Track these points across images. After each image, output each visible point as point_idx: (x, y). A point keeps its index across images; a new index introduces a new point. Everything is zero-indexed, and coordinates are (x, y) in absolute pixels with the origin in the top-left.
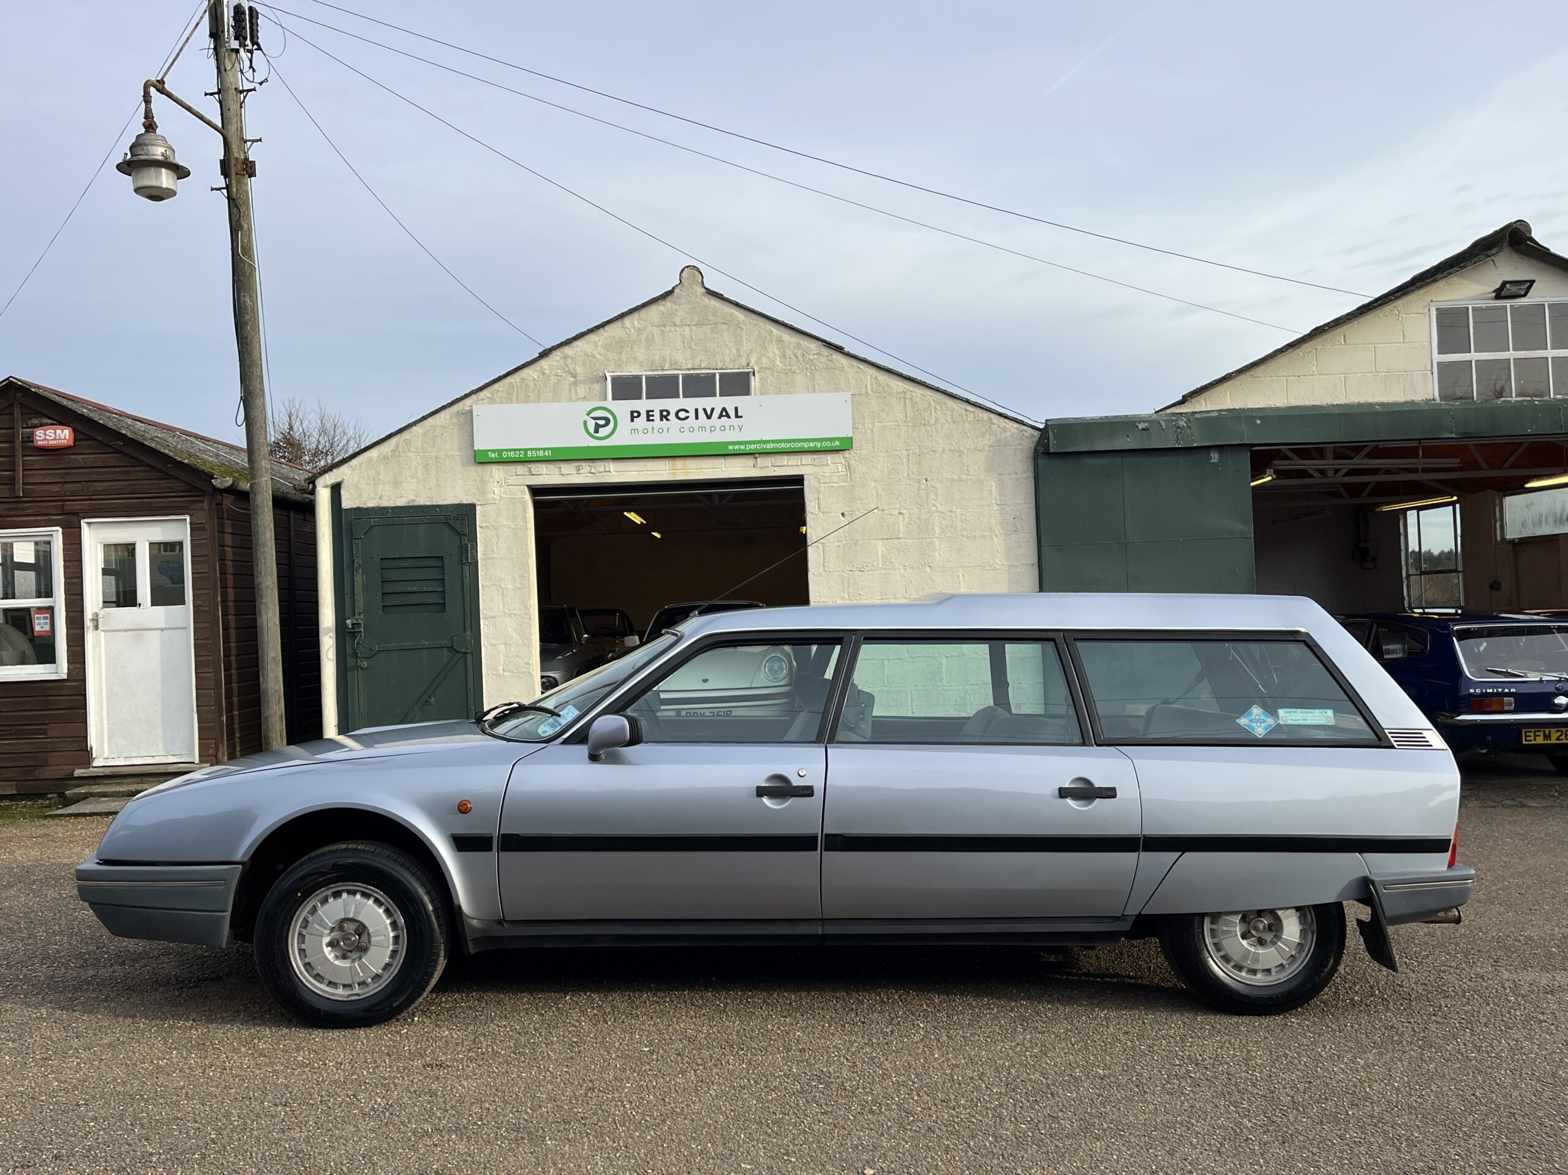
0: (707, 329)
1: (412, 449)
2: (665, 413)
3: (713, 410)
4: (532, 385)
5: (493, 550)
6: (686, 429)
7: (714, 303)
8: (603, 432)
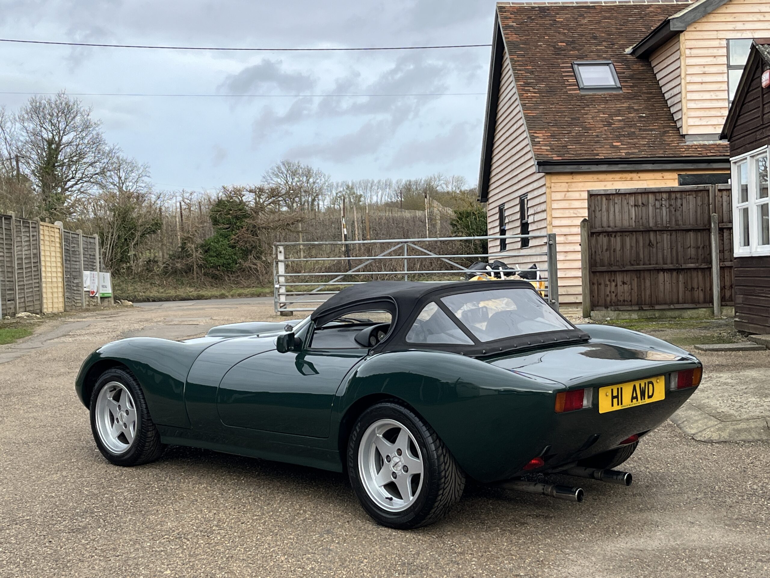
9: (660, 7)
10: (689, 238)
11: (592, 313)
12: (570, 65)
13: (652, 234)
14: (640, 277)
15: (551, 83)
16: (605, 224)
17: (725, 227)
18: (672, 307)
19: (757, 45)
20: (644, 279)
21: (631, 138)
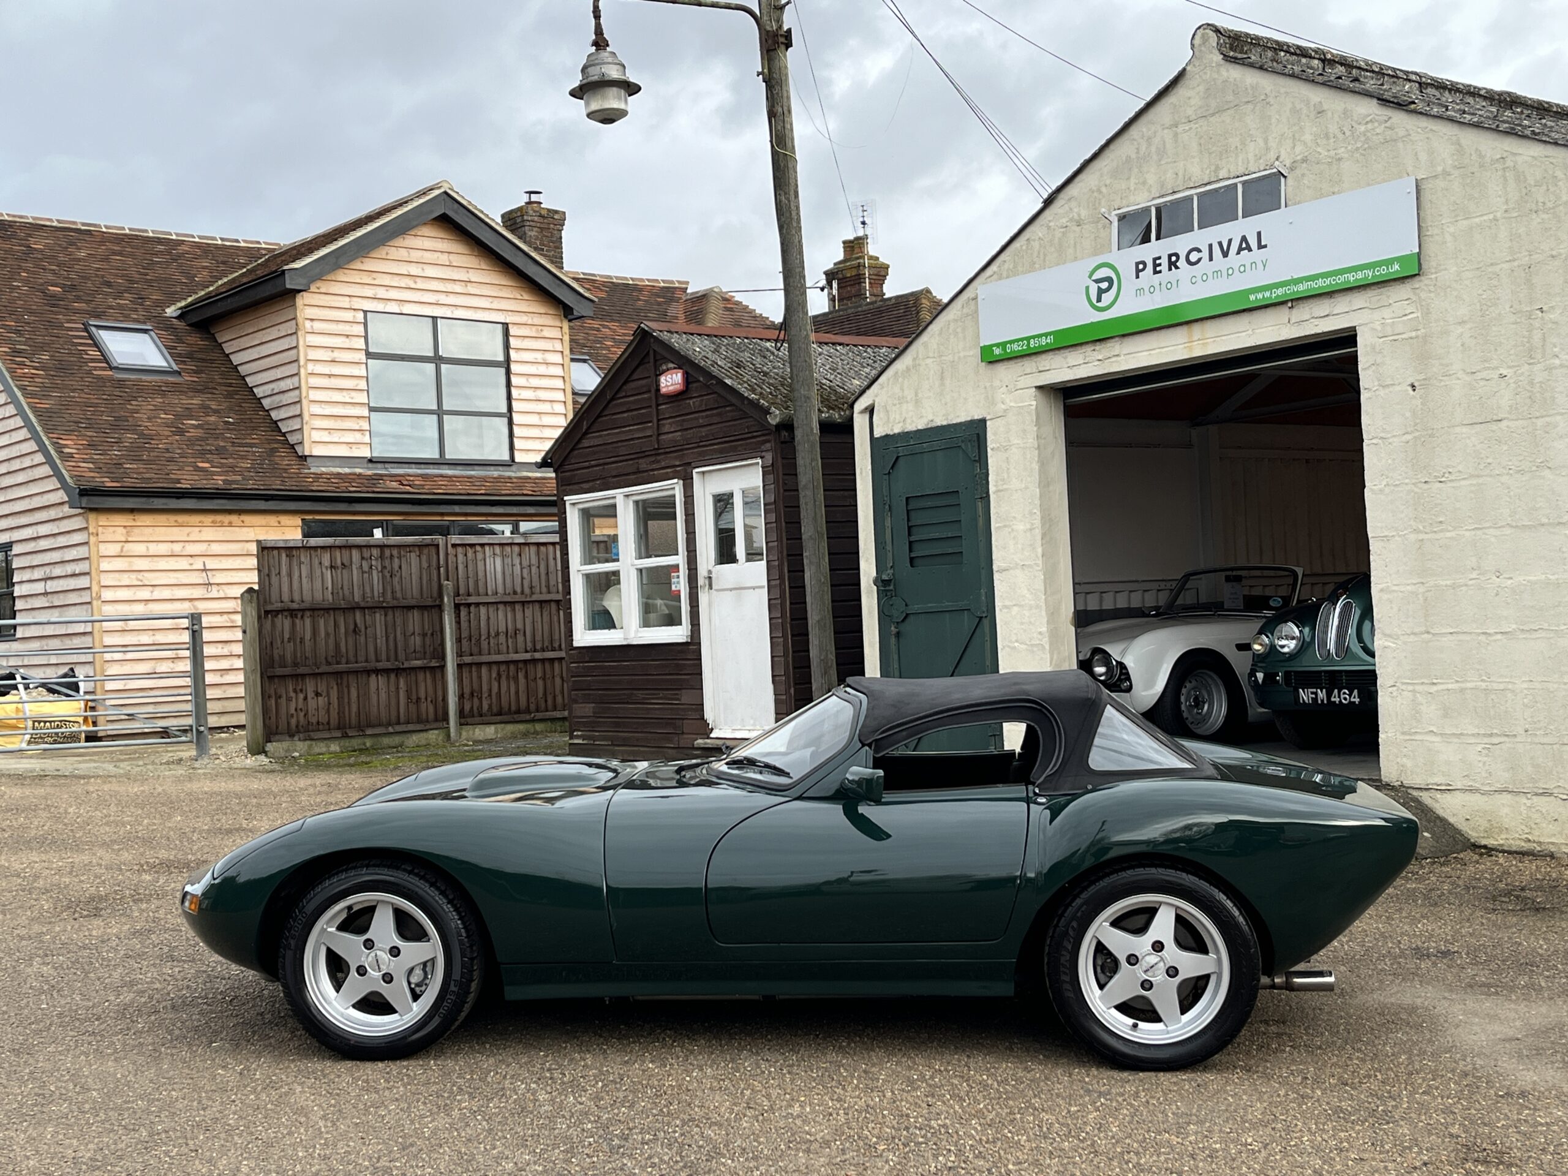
0: (1226, 117)
1: (931, 355)
2: (1174, 259)
3: (1230, 241)
4: (1036, 245)
5: (1003, 480)
6: (1199, 279)
7: (1235, 73)
8: (1107, 298)
9: (197, 245)
10: (411, 621)
11: (269, 747)
12: (82, 326)
13: (358, 614)
14: (341, 683)
15: (57, 354)
16: (286, 597)
17: (463, 602)
18: (391, 729)
19: (654, 331)
20: (348, 687)
21: (223, 456)
